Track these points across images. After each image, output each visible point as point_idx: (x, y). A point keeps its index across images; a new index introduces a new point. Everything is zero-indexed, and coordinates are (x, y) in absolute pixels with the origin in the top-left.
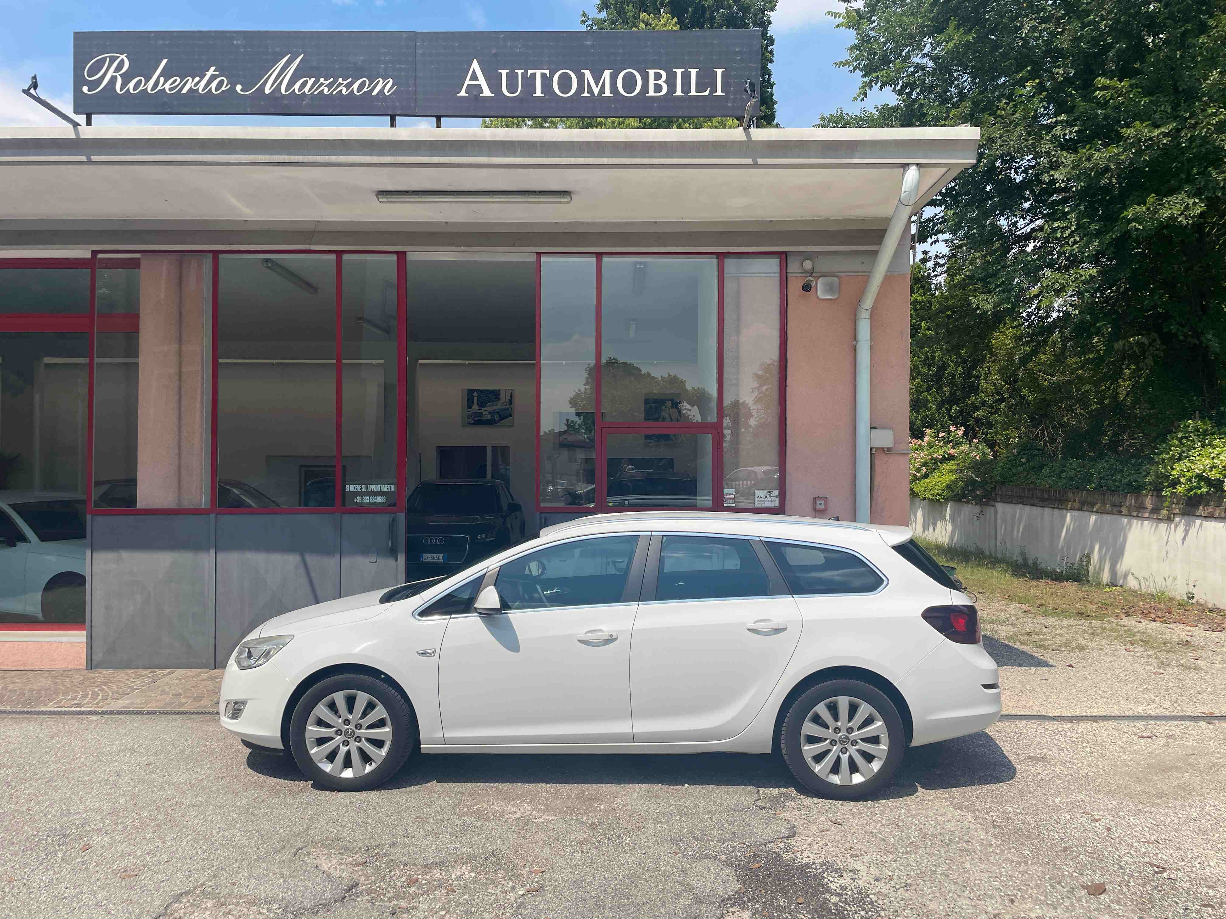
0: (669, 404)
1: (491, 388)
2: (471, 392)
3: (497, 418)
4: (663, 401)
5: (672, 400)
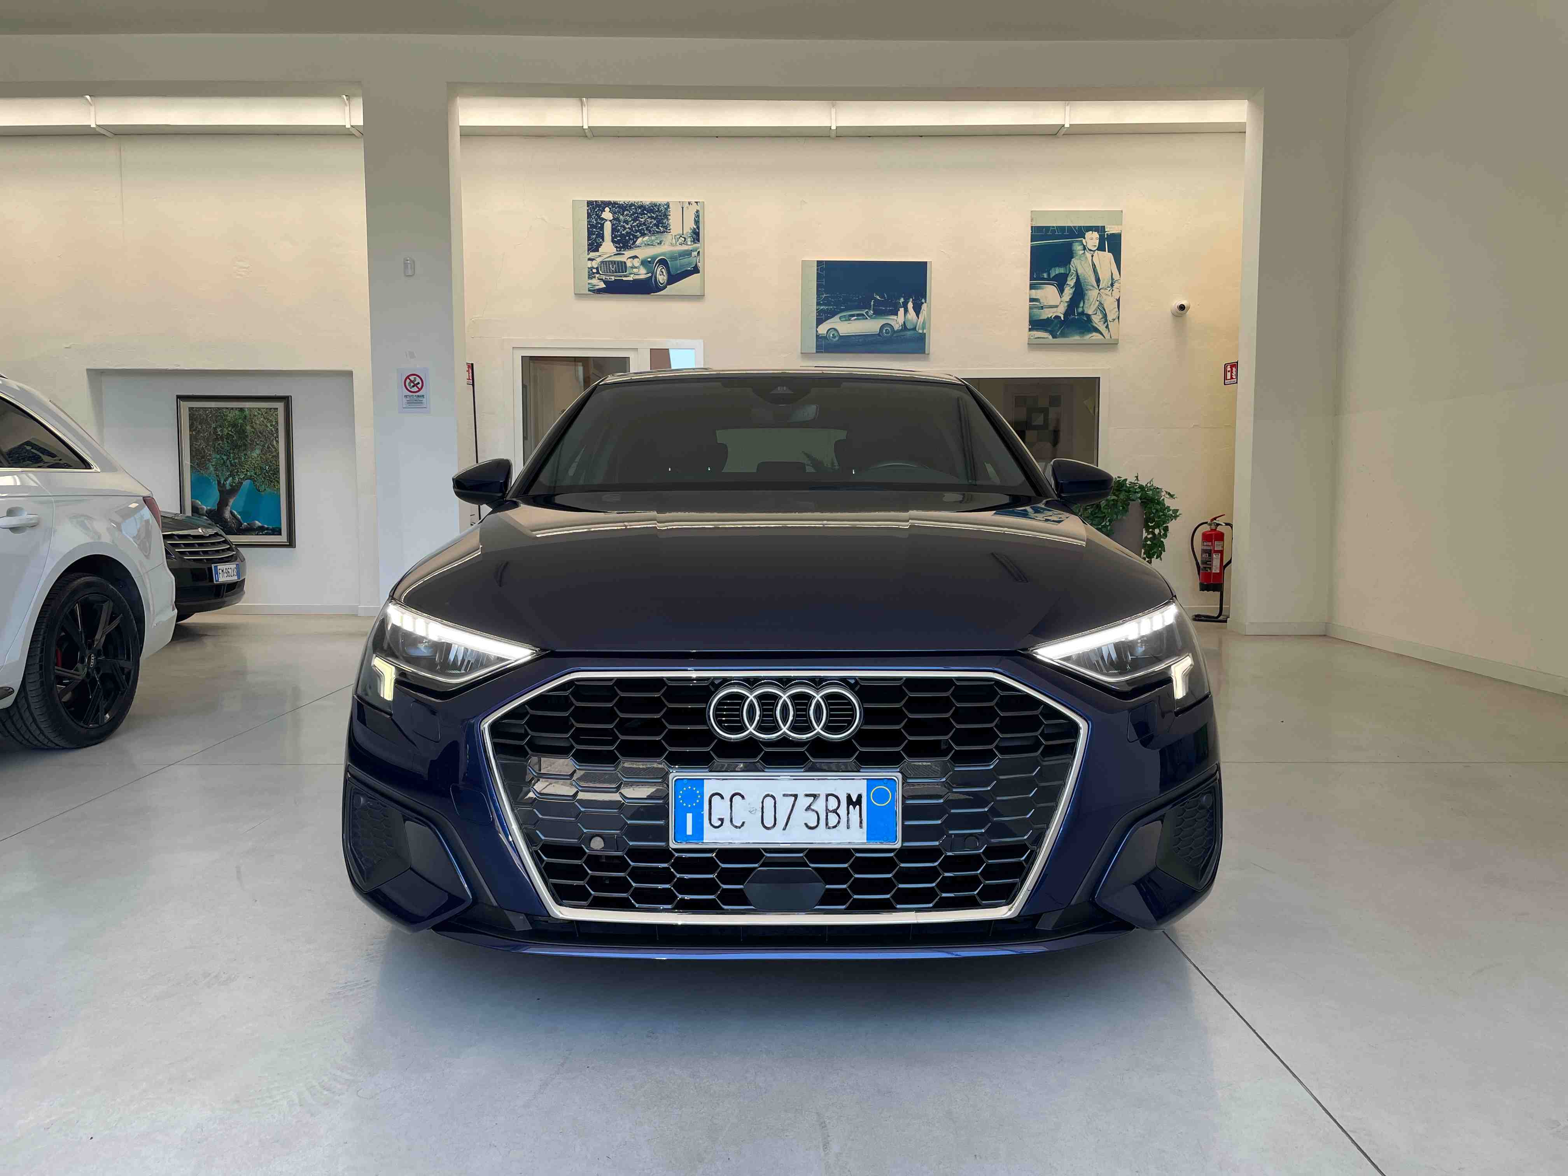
0: (1092, 239)
1: (646, 198)
2: (595, 208)
3: (662, 278)
5: (1100, 230)
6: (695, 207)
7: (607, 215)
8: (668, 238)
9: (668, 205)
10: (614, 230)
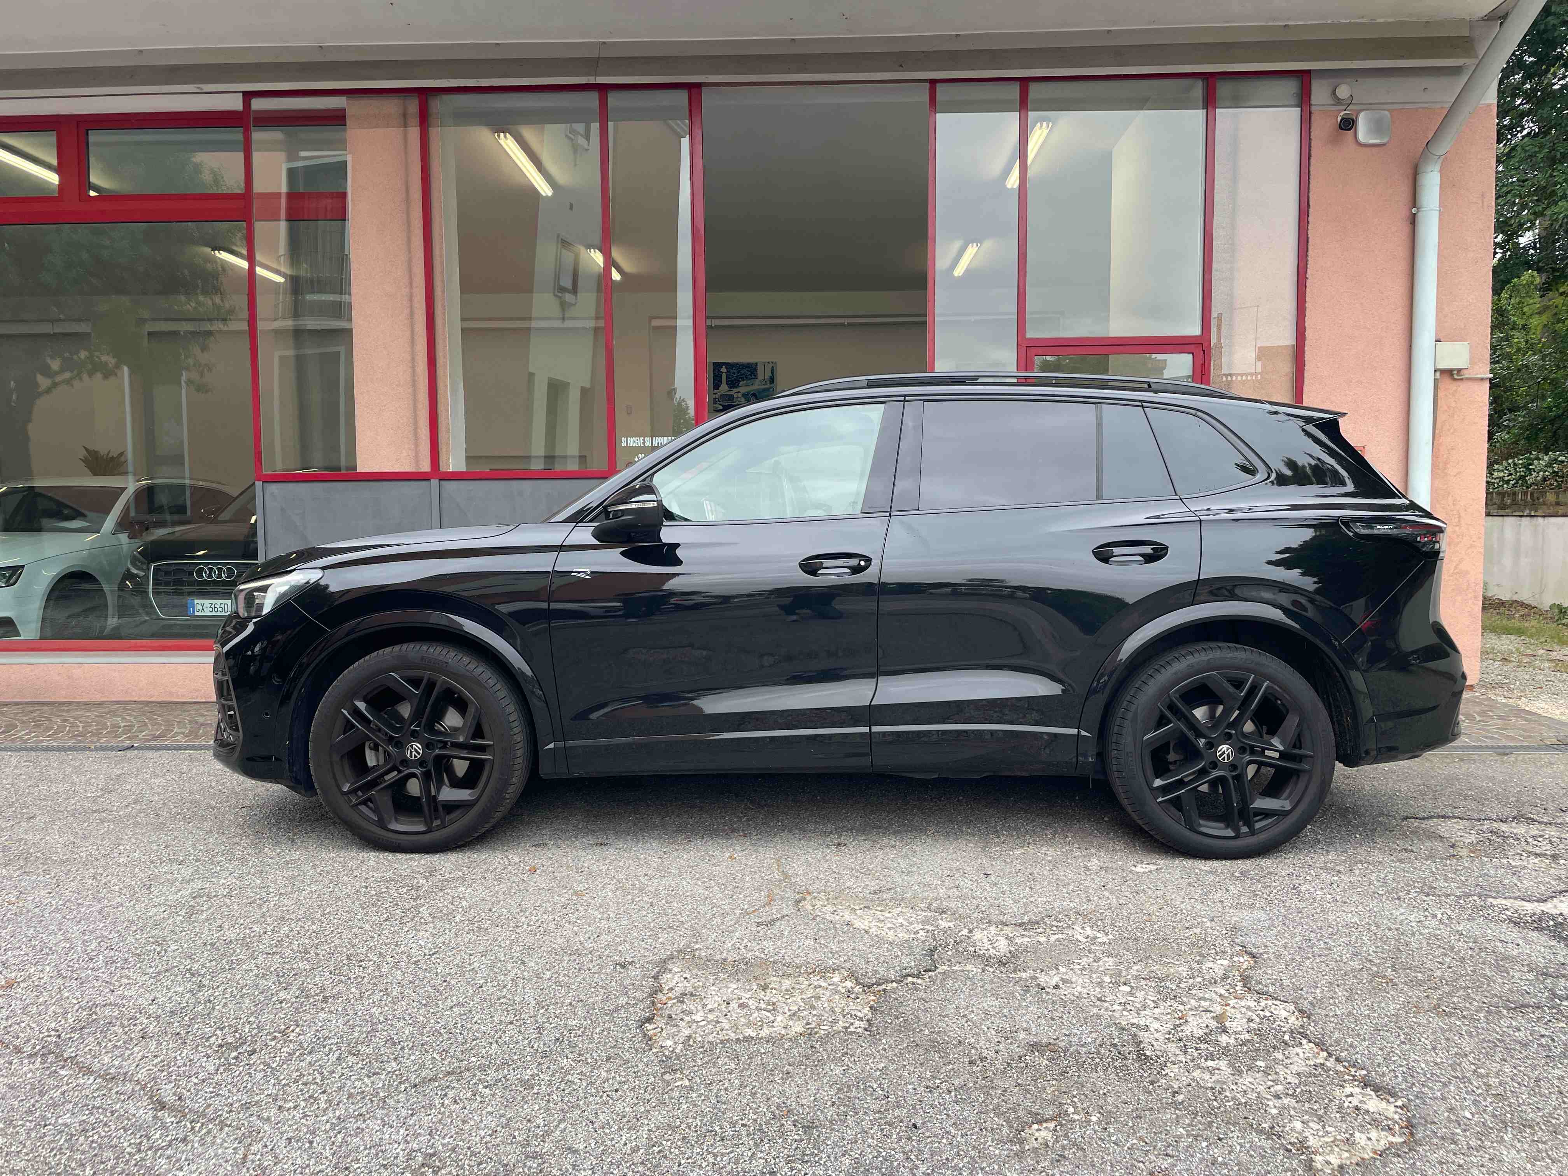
1: (746, 360)
2: (717, 366)
6: (771, 365)
7: (724, 370)
8: (757, 382)
9: (757, 364)
10: (727, 377)
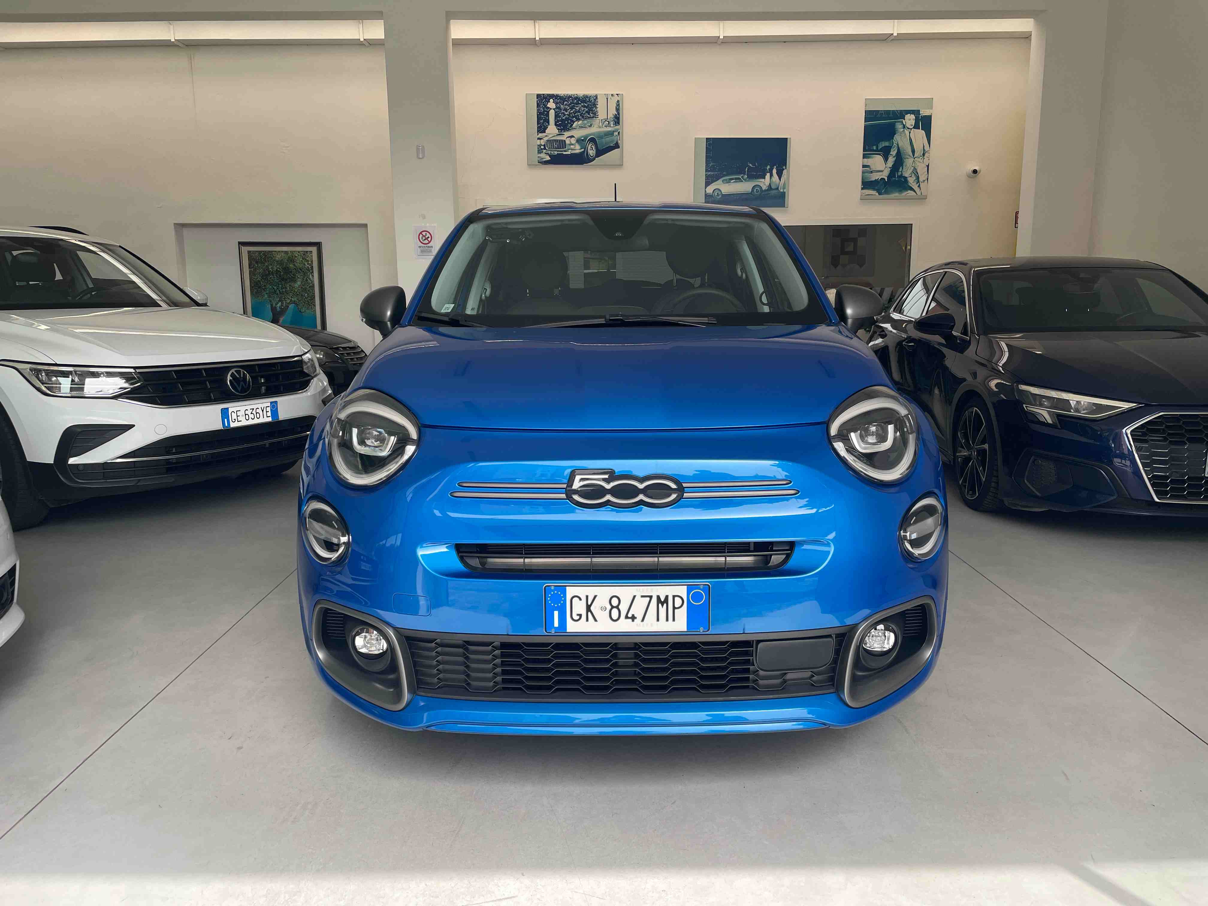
0: (910, 120)
1: (581, 91)
3: (592, 152)
4: (900, 115)
5: (916, 113)
6: (616, 98)
8: (596, 122)
9: (596, 96)
